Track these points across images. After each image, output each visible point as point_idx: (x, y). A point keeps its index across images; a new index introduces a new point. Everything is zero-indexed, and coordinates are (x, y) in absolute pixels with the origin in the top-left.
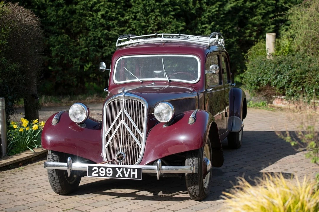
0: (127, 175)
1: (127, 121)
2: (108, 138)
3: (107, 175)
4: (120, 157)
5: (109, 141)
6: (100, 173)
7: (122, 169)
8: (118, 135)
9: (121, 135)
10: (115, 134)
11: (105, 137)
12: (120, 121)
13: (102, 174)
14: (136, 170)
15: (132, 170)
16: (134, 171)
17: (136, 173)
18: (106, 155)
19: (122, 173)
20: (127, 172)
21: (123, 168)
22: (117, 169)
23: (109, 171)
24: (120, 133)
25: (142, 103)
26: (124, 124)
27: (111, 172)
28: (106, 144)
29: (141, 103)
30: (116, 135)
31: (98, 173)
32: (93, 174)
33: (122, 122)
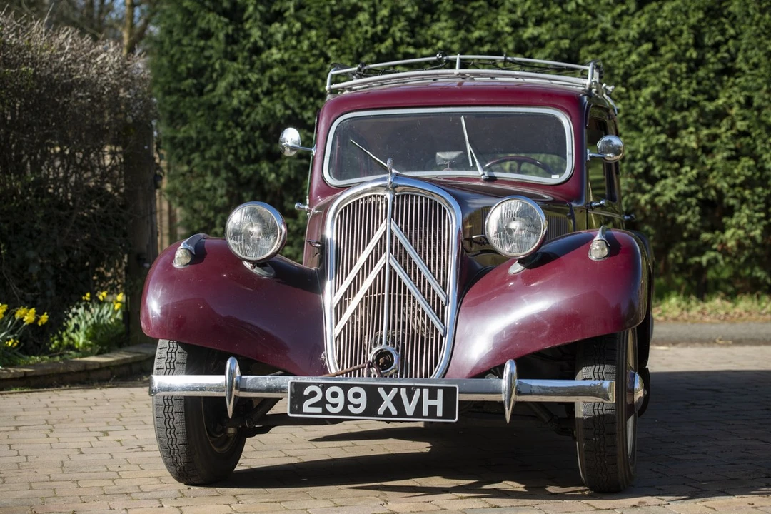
0: (410, 409)
1: (401, 256)
2: (340, 307)
3: (350, 408)
4: (382, 360)
5: (346, 316)
6: (329, 403)
7: (394, 391)
8: (375, 297)
9: (383, 296)
10: (366, 294)
11: (334, 306)
12: (381, 256)
13: (335, 405)
14: (440, 393)
15: (426, 392)
16: (433, 396)
17: (439, 403)
18: (336, 358)
19: (397, 401)
20: (410, 401)
21: (399, 387)
22: (381, 390)
23: (357, 395)
24: (379, 292)
25: (443, 206)
26: (393, 264)
27: (363, 400)
28: (336, 323)
29: (440, 205)
30: (368, 296)
31: (323, 403)
32: (306, 408)
33: (385, 259)
